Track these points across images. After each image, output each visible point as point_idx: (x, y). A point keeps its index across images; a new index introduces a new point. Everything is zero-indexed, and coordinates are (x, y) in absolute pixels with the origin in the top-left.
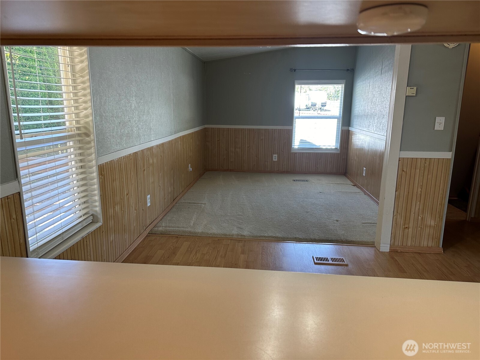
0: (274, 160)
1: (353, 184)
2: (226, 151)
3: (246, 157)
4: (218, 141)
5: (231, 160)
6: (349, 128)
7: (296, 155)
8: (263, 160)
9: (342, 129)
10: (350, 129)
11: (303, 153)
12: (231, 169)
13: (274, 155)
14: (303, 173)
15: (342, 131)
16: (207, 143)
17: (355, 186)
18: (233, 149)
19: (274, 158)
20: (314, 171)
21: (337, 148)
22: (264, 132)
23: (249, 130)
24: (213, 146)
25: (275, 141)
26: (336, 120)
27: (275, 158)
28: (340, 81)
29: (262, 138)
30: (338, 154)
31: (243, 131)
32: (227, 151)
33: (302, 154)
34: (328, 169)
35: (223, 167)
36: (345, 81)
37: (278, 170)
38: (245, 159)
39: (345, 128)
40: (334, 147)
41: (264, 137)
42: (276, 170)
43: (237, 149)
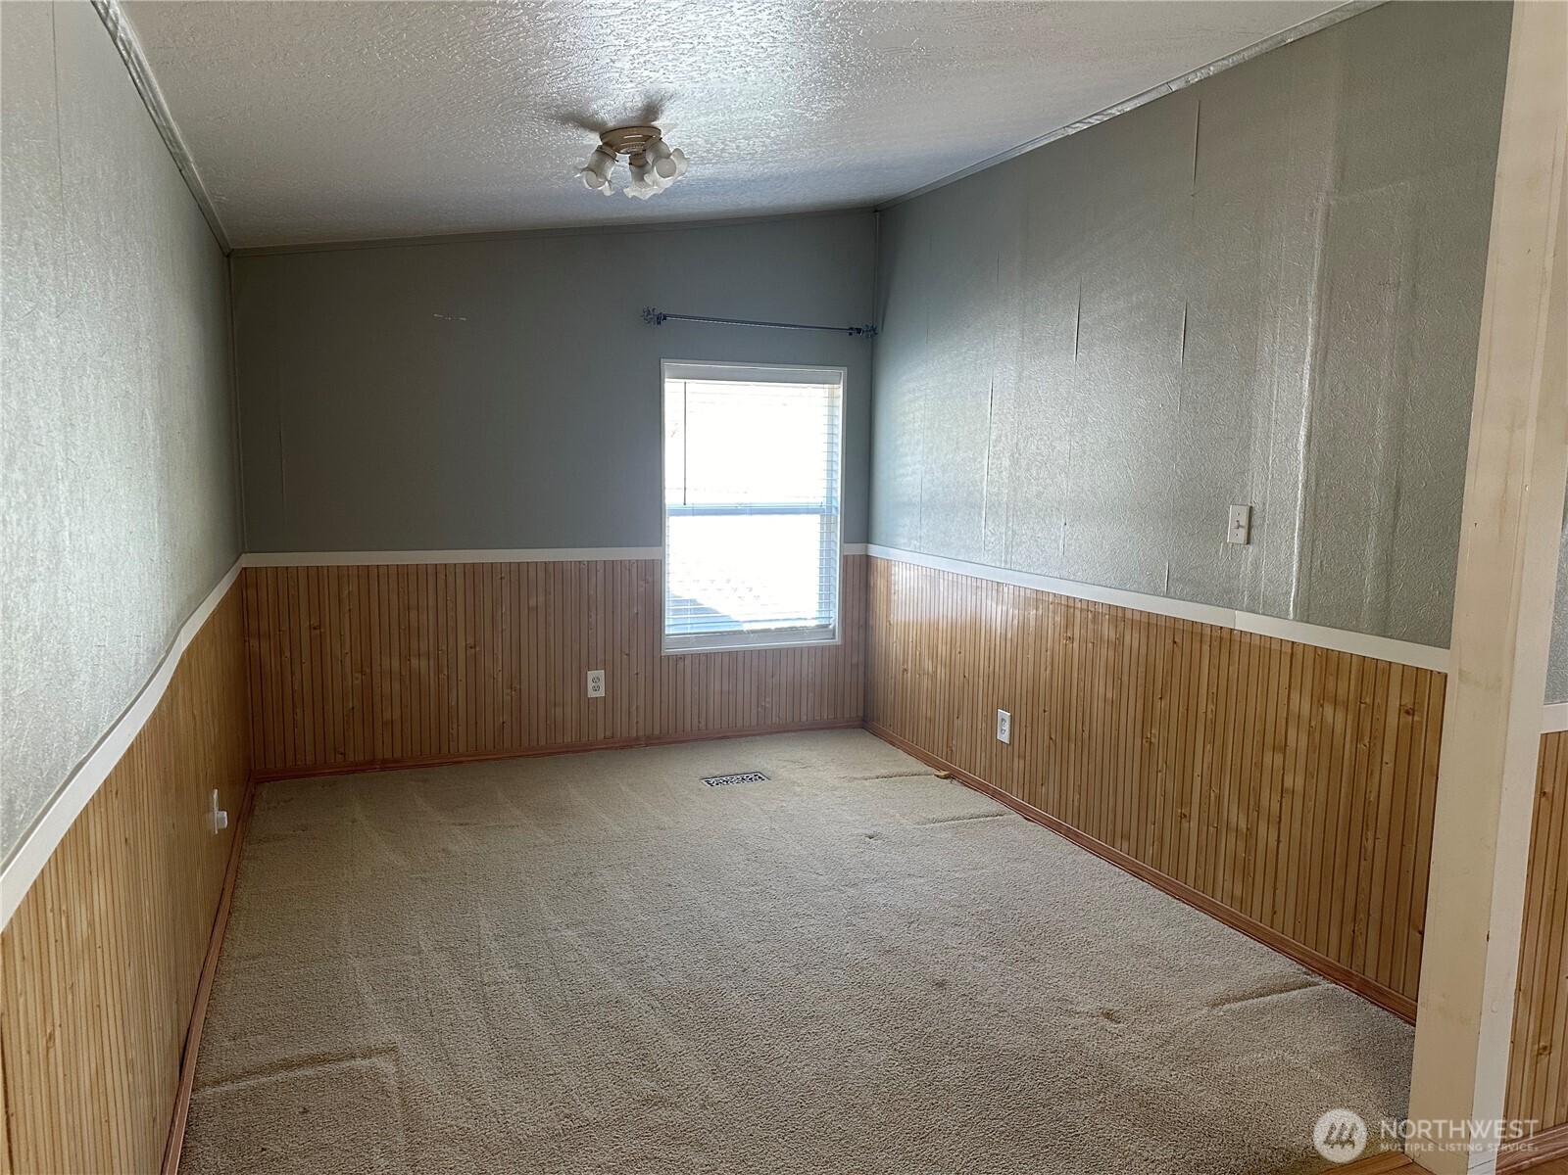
0: (592, 694)
1: (943, 773)
2: (358, 675)
3: (462, 695)
4: (312, 628)
5: (387, 716)
6: (867, 549)
7: (681, 664)
8: (542, 696)
9: (845, 554)
10: (875, 550)
11: (707, 655)
12: (388, 755)
13: (591, 674)
14: (712, 739)
15: (846, 560)
16: (254, 642)
17: (955, 782)
18: (396, 663)
19: (590, 685)
20: (754, 723)
21: (826, 626)
22: (541, 574)
23: (473, 570)
24: (288, 654)
25: (593, 614)
26: (817, 518)
27: (596, 684)
28: (829, 371)
29: (533, 602)
30: (837, 647)
31: (441, 576)
32: (362, 673)
33: (703, 658)
34: (804, 711)
35: (343, 754)
36: (843, 372)
37: (609, 734)
38: (454, 703)
39: (856, 549)
40: (814, 623)
41: (541, 598)
42: (601, 736)
43: (414, 662)
